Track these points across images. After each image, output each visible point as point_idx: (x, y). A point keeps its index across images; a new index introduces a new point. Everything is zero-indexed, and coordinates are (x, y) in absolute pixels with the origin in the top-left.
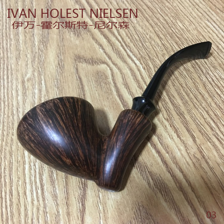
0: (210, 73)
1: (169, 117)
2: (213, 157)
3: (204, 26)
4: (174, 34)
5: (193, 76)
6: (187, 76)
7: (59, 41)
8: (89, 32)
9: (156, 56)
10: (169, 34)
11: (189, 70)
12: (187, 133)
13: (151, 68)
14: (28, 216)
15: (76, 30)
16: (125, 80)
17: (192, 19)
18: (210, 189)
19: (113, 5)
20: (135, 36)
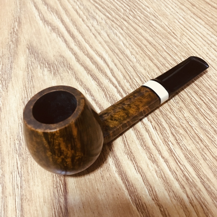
7: (26, 80)
8: (71, 70)
15: (52, 66)
16: (127, 146)
19: (102, 37)
20: (136, 79)
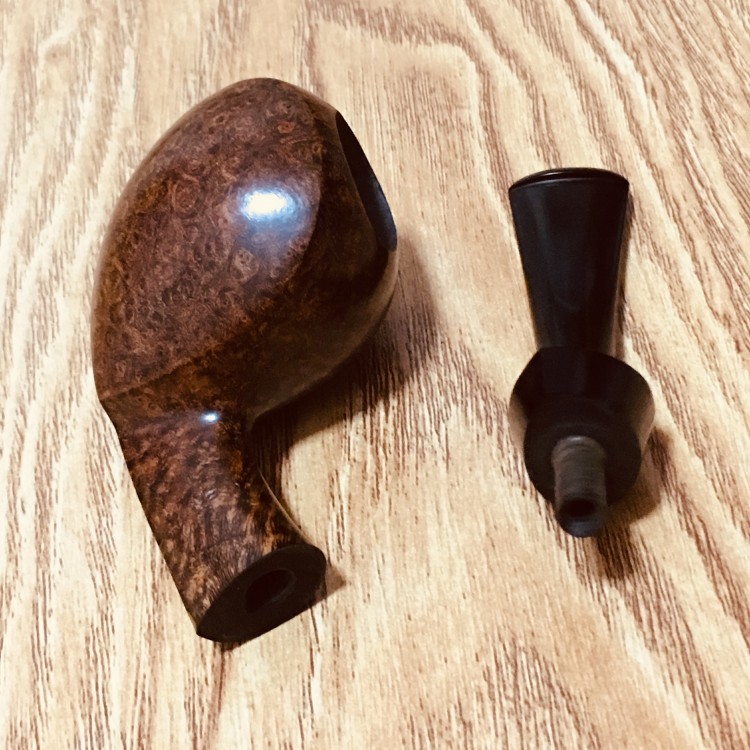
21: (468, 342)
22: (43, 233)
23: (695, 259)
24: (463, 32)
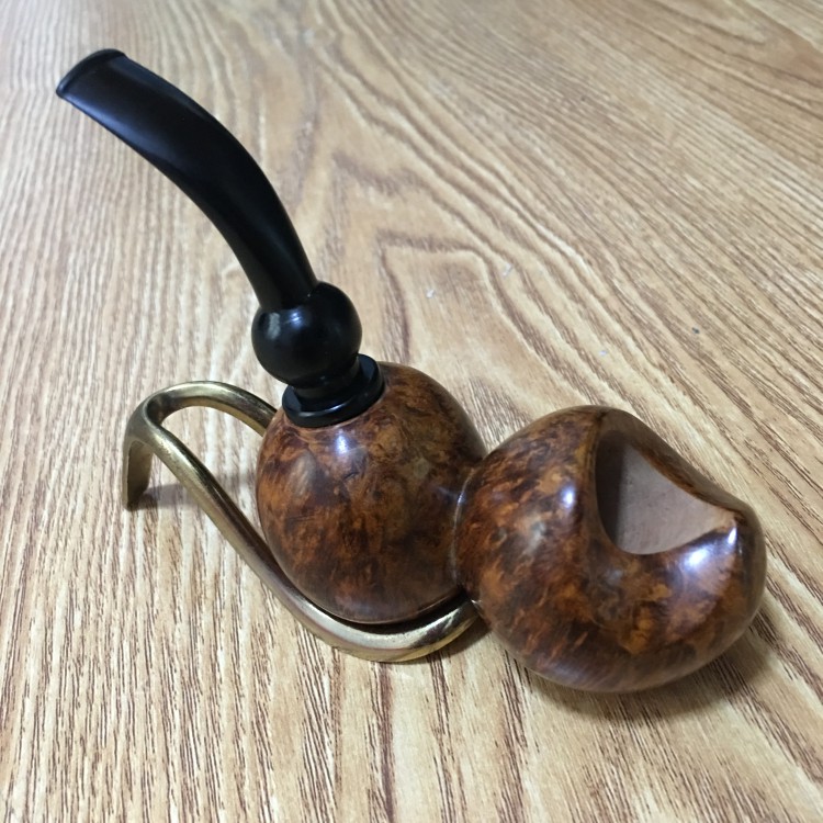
0: (787, 276)
1: (666, 361)
2: (807, 449)
3: (763, 188)
4: (676, 200)
5: (737, 281)
6: (719, 281)
9: (623, 238)
10: (662, 200)
11: (724, 270)
12: (722, 396)
13: (608, 262)
14: (203, 568)
17: (728, 173)
18: (799, 517)
21: (507, 392)
22: (237, 362)
23: (634, 339)
24: (472, 244)
